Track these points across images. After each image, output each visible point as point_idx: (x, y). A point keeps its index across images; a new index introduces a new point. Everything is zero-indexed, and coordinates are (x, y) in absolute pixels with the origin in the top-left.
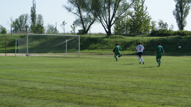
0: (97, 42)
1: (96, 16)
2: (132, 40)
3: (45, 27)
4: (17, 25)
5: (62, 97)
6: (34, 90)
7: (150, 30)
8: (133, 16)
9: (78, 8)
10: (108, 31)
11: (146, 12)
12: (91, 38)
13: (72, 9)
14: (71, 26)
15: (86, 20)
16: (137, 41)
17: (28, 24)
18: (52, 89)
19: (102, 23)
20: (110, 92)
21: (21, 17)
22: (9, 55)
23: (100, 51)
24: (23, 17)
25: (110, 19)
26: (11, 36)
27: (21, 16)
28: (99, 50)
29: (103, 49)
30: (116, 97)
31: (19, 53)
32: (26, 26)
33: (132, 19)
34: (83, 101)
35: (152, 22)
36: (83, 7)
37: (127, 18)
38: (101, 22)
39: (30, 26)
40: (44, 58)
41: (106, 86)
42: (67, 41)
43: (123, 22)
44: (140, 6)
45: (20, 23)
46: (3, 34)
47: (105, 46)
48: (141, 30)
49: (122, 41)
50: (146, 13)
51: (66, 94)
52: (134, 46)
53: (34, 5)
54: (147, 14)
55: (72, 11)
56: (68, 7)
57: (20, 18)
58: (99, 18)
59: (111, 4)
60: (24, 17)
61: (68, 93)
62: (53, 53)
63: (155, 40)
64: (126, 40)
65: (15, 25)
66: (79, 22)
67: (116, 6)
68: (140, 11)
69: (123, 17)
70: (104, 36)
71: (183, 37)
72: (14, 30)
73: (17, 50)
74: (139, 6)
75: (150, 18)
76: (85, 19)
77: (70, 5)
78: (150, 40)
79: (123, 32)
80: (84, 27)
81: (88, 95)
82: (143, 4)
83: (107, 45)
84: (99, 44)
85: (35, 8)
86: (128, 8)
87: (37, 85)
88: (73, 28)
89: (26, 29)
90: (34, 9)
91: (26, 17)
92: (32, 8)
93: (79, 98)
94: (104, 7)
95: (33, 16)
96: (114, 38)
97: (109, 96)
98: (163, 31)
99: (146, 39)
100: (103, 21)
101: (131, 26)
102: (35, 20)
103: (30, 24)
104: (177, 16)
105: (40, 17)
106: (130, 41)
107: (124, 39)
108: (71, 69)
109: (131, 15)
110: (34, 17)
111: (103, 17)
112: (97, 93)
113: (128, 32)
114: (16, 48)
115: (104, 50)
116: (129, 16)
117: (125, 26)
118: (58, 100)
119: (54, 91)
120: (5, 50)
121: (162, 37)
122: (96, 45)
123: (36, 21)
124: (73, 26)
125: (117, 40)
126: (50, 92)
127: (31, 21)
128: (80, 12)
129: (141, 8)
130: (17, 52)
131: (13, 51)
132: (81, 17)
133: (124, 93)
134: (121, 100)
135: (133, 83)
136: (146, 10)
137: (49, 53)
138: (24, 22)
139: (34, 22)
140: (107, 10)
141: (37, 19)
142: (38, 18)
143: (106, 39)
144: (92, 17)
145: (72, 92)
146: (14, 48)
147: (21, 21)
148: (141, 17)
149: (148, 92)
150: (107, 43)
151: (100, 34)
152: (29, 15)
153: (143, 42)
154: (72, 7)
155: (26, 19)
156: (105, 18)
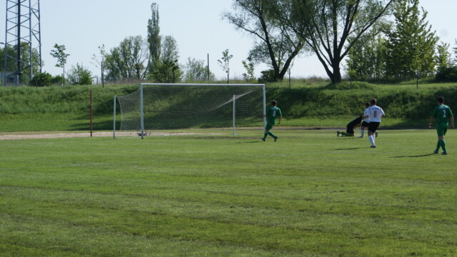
0: (307, 100)
1: (302, 37)
2: (392, 91)
3: (183, 66)
4: (115, 63)
5: (229, 233)
6: (161, 218)
7: (436, 67)
8: (394, 35)
9: (261, 18)
10: (332, 72)
11: (425, 23)
12: (294, 90)
13: (245, 21)
14: (244, 63)
15: (280, 46)
16: (404, 93)
17: (142, 60)
18: (203, 215)
19: (319, 52)
20: (342, 220)
21: (126, 45)
22: (97, 136)
23: (316, 121)
24: (130, 43)
25: (338, 44)
26: (102, 91)
27: (126, 40)
28: (313, 120)
29: (322, 115)
30: (356, 231)
31: (123, 129)
32: (137, 65)
33: (391, 43)
34: (279, 241)
35: (440, 46)
36: (270, 16)
37: (379, 40)
38: (315, 49)
39: (145, 64)
40: (183, 141)
41: (331, 205)
42: (234, 98)
43: (368, 49)
44: (409, 10)
45: (122, 59)
46: (84, 86)
47: (327, 109)
48: (413, 67)
49: (368, 96)
50: (423, 26)
51: (235, 225)
52: (398, 106)
53: (154, 14)
54: (427, 29)
55: (246, 27)
56: (236, 18)
57: (123, 45)
58: (311, 42)
59: (339, 5)
60: (133, 44)
61: (240, 223)
62: (201, 128)
63: (448, 90)
64: (377, 93)
65: (112, 65)
66: (263, 53)
67: (352, 12)
68: (408, 20)
69: (369, 37)
70: (327, 83)
72: (109, 75)
73: (118, 123)
74: (406, 10)
75: (434, 36)
76: (276, 44)
77: (239, 12)
78: (436, 91)
79: (370, 73)
80: (274, 63)
81: (288, 228)
82: (415, 4)
83: (331, 105)
84: (312, 104)
85: (157, 21)
86: (380, 15)
87: (166, 206)
88: (249, 67)
89: (138, 73)
90: (154, 25)
91: (137, 43)
92: (149, 21)
93: (269, 235)
94: (323, 14)
95: (154, 39)
96: (348, 89)
97: (339, 228)
99: (426, 88)
100: (321, 47)
101: (388, 58)
102: (158, 51)
103: (147, 60)
105: (170, 42)
106: (387, 94)
107: (372, 89)
108: (246, 166)
109: (387, 32)
110: (155, 42)
111: (321, 38)
112: (311, 222)
113: (383, 73)
114: (115, 118)
115: (324, 118)
116: (383, 35)
117: (373, 58)
118: (219, 240)
119: (207, 219)
120: (90, 124)
122: (306, 107)
123: (160, 52)
124: (248, 62)
125: (355, 93)
126: (199, 221)
127: (149, 52)
128: (264, 28)
129: (411, 14)
130: (118, 129)
131: (108, 126)
132: (267, 39)
133: (376, 221)
134: (369, 237)
135: (396, 195)
136: (423, 19)
137: (192, 129)
138: (133, 57)
139: (156, 54)
140: (329, 22)
141: (162, 49)
142: (166, 45)
143: (328, 92)
144: (294, 38)
145: (251, 219)
146: (109, 118)
147: (125, 54)
148: (413, 35)
149: (434, 217)
150: (330, 101)
151: (314, 79)
152: (143, 39)
153: (419, 96)
154: (247, 17)
155: (136, 49)
156: (326, 41)
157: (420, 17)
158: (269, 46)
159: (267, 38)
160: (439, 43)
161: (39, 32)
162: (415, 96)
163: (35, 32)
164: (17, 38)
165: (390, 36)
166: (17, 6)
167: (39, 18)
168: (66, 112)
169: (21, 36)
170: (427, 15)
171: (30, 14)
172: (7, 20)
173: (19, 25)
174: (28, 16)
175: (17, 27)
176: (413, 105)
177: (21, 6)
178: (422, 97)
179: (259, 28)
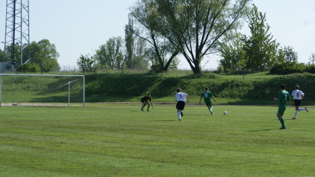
2: (227, 80)
4: (103, 56)
8: (249, 42)
10: (194, 67)
11: (269, 34)
13: (140, 32)
21: (111, 43)
24: (114, 42)
25: (199, 47)
27: (110, 40)
32: (118, 57)
33: (247, 47)
35: (280, 50)
39: (124, 57)
45: (107, 52)
49: (209, 83)
50: (267, 37)
53: (130, 21)
54: (269, 38)
57: (109, 44)
60: (116, 42)
65: (100, 57)
70: (191, 74)
71: (314, 75)
76: (162, 47)
80: (160, 60)
85: (132, 26)
86: (227, 29)
89: (119, 63)
90: (130, 29)
91: (118, 42)
92: (126, 26)
98: (290, 65)
100: (186, 50)
102: (132, 47)
110: (130, 41)
127: (126, 48)
132: (155, 45)
138: (115, 51)
139: (130, 50)
141: (136, 47)
142: (139, 43)
147: (110, 49)
152: (122, 39)
153: (242, 84)
154: (141, 29)
155: (118, 46)
156: (189, 46)
157: (266, 30)
158: (157, 49)
159: (155, 43)
160: (279, 48)
161: (29, 35)
162: (240, 84)
163: (25, 35)
164: (12, 39)
165: (246, 42)
166: (13, 17)
167: (28, 26)
168: (13, 90)
169: (15, 38)
170: (270, 29)
171: (21, 23)
172: (6, 26)
173: (14, 30)
174: (20, 24)
175: (13, 32)
176: (237, 90)
177: (16, 17)
178: (244, 84)
179: (150, 36)
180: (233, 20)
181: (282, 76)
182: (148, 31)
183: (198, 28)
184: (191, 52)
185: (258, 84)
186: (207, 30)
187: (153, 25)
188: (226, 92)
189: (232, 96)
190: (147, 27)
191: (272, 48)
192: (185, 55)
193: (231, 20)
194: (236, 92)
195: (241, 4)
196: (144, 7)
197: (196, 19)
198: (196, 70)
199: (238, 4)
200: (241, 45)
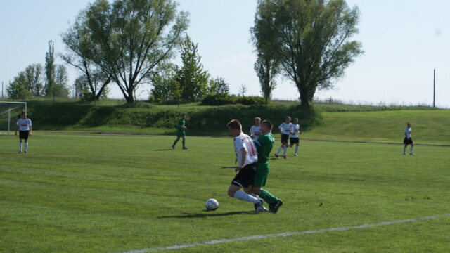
2: (161, 110)
8: (181, 72)
9: (83, 57)
10: (128, 96)
16: (167, 112)
17: (40, 82)
21: (30, 70)
24: (33, 69)
25: (133, 76)
27: (30, 67)
29: (112, 124)
32: (37, 85)
33: (178, 77)
35: (211, 81)
39: (44, 85)
42: (9, 110)
45: (26, 78)
50: (200, 67)
53: (50, 48)
54: (200, 69)
55: (73, 63)
56: (66, 56)
57: (28, 71)
60: (35, 69)
64: (151, 111)
70: (123, 103)
71: (247, 106)
75: (207, 74)
76: (94, 75)
77: (69, 53)
80: (92, 88)
82: (194, 51)
83: (119, 118)
85: (52, 54)
86: (162, 59)
89: (38, 91)
90: (50, 56)
91: (38, 69)
92: (47, 53)
95: (50, 67)
98: (222, 96)
100: (120, 79)
102: (52, 75)
103: (45, 82)
104: (260, 72)
105: (62, 70)
107: (151, 108)
109: (176, 70)
110: (51, 69)
111: (120, 73)
115: (112, 126)
116: (174, 73)
121: (213, 107)
123: (54, 76)
125: (137, 110)
127: (46, 76)
132: (87, 73)
138: (35, 79)
139: (51, 78)
141: (56, 74)
142: (59, 71)
143: (120, 110)
147: (28, 76)
150: (119, 115)
152: (42, 66)
155: (37, 73)
156: (123, 74)
157: (197, 61)
158: (89, 77)
159: (87, 71)
160: (209, 79)
162: (176, 114)
165: (177, 72)
176: (172, 120)
178: (179, 114)
179: (82, 64)
180: (167, 50)
181: (217, 107)
182: (80, 58)
183: (132, 56)
184: (125, 81)
185: (195, 115)
186: (141, 59)
187: (86, 52)
188: (161, 122)
189: (168, 126)
190: (79, 54)
191: (203, 79)
192: (118, 83)
193: (165, 50)
194: (171, 122)
195: (175, 34)
196: (77, 34)
197: (130, 47)
198: (130, 99)
199: (172, 33)
200: (172, 74)
